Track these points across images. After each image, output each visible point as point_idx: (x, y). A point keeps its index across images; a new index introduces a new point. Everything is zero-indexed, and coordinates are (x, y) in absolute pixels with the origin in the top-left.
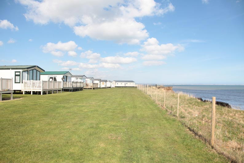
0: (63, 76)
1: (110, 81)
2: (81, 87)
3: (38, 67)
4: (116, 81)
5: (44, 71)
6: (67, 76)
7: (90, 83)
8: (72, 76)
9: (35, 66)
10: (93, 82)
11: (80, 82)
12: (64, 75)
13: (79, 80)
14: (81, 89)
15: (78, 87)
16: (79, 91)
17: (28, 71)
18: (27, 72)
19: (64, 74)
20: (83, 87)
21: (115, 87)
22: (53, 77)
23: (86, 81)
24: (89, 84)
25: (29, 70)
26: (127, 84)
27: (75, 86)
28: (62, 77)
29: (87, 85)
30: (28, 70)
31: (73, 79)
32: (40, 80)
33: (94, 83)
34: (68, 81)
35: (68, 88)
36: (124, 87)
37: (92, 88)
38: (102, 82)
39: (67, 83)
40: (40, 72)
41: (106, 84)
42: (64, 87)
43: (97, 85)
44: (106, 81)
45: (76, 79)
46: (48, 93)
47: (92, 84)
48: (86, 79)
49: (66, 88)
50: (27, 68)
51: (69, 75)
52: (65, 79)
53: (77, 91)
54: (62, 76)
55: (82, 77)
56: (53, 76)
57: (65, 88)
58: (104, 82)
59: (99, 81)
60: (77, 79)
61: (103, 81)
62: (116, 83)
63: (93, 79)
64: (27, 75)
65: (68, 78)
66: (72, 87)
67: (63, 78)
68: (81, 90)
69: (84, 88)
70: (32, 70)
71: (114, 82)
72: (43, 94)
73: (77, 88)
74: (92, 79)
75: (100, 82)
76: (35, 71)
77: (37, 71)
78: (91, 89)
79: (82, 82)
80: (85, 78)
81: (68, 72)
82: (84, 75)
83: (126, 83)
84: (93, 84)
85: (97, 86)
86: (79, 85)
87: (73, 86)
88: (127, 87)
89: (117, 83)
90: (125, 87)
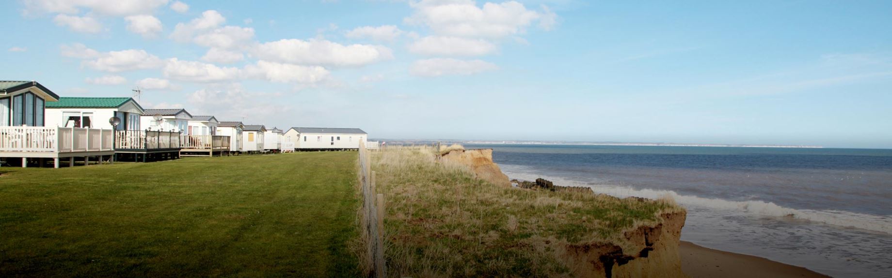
0: (115, 113)
1: (274, 130)
2: (174, 147)
3: (38, 85)
4: (300, 130)
5: (57, 97)
6: (125, 114)
7: (204, 135)
8: (144, 112)
9: (30, 84)
10: (212, 133)
11: (170, 132)
12: (116, 110)
13: (166, 126)
14: (173, 154)
15: (162, 147)
16: (166, 159)
17: (9, 98)
18: (6, 101)
19: (116, 107)
20: (180, 149)
21: (297, 150)
22: (81, 115)
23: (190, 127)
24: (201, 139)
25: (13, 94)
26: (338, 138)
27: (153, 143)
28: (112, 115)
29: (192, 141)
30: (9, 95)
31: (147, 123)
32: (43, 125)
33: (217, 134)
34: (129, 128)
35: (131, 150)
36: (329, 149)
37: (211, 151)
38: (246, 134)
39: (128, 135)
40: (43, 100)
41: (263, 139)
42: (117, 147)
43: (226, 143)
44: (262, 129)
45: (154, 123)
46: (75, 165)
47: (209, 140)
48: (190, 123)
49: (126, 150)
50: (10, 90)
51: (133, 111)
52: (121, 120)
53: (161, 160)
54: (110, 113)
55: (177, 115)
56: (81, 113)
57: (122, 150)
58: (255, 133)
59: (235, 130)
60: (158, 121)
61: (251, 129)
62: (298, 135)
63: (213, 121)
64: (6, 109)
65: (129, 118)
66: (143, 147)
67: (115, 118)
68: (173, 158)
69: (182, 153)
70: (22, 94)
71: (293, 133)
72: (61, 166)
73: (159, 149)
74: (211, 121)
75: (240, 133)
76: (29, 99)
77: (35, 97)
78: (208, 153)
79: (177, 130)
80: (188, 117)
81: (131, 99)
82: (183, 111)
83: (335, 136)
84: (215, 138)
85: (229, 146)
86: (165, 142)
87: (146, 144)
88: (341, 149)
89: (302, 135)
90: (332, 150)
